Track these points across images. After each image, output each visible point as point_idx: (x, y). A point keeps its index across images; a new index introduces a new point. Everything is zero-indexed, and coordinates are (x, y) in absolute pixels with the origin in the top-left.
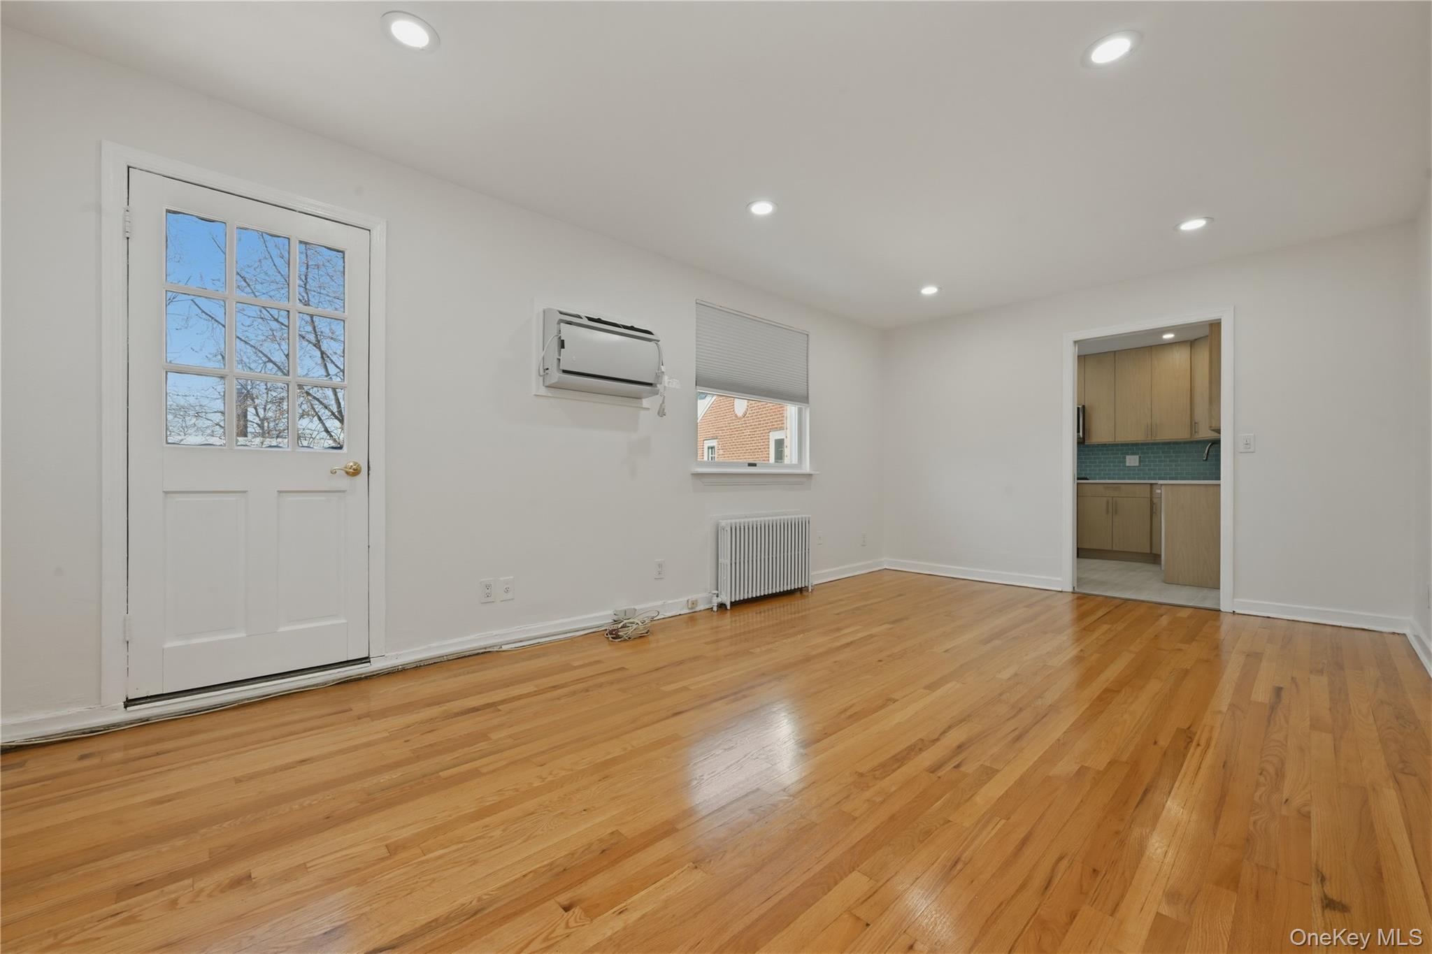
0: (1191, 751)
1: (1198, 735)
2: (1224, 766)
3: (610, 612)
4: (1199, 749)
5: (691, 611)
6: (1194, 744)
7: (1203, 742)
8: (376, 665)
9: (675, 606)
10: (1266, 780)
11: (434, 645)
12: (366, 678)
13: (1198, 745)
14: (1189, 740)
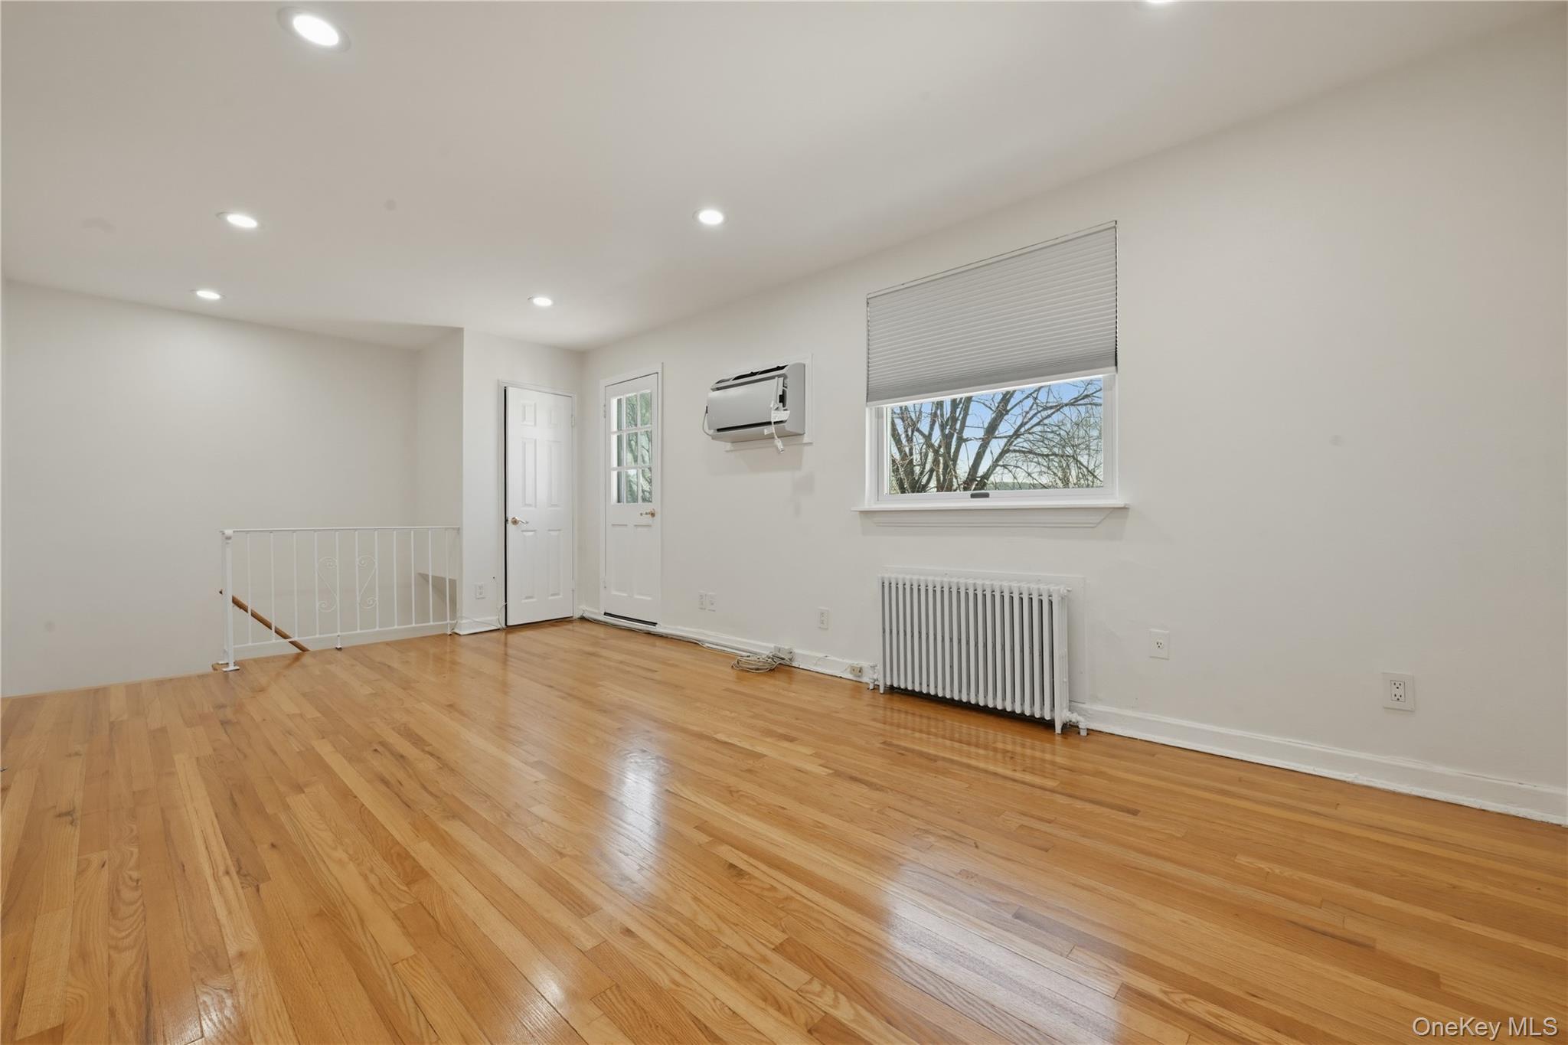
0: (229, 862)
1: (239, 886)
2: (183, 866)
3: (772, 645)
4: (222, 869)
5: (854, 679)
6: (233, 871)
7: (225, 880)
8: (657, 629)
9: (838, 666)
10: (131, 878)
11: (679, 627)
12: (654, 635)
13: (227, 873)
14: (243, 871)
